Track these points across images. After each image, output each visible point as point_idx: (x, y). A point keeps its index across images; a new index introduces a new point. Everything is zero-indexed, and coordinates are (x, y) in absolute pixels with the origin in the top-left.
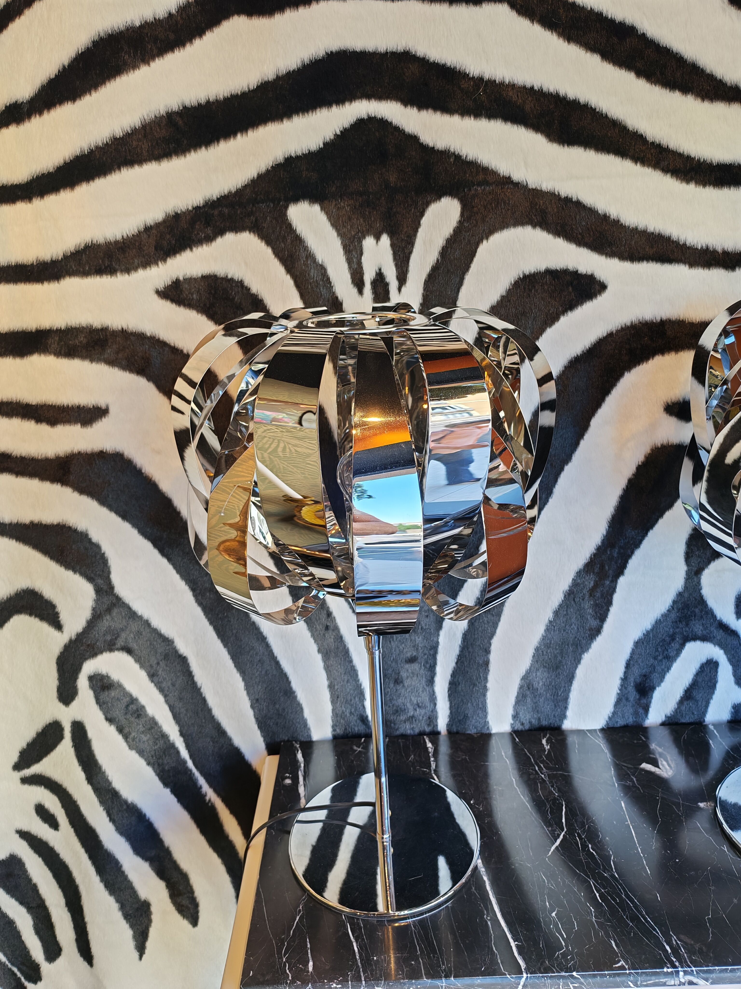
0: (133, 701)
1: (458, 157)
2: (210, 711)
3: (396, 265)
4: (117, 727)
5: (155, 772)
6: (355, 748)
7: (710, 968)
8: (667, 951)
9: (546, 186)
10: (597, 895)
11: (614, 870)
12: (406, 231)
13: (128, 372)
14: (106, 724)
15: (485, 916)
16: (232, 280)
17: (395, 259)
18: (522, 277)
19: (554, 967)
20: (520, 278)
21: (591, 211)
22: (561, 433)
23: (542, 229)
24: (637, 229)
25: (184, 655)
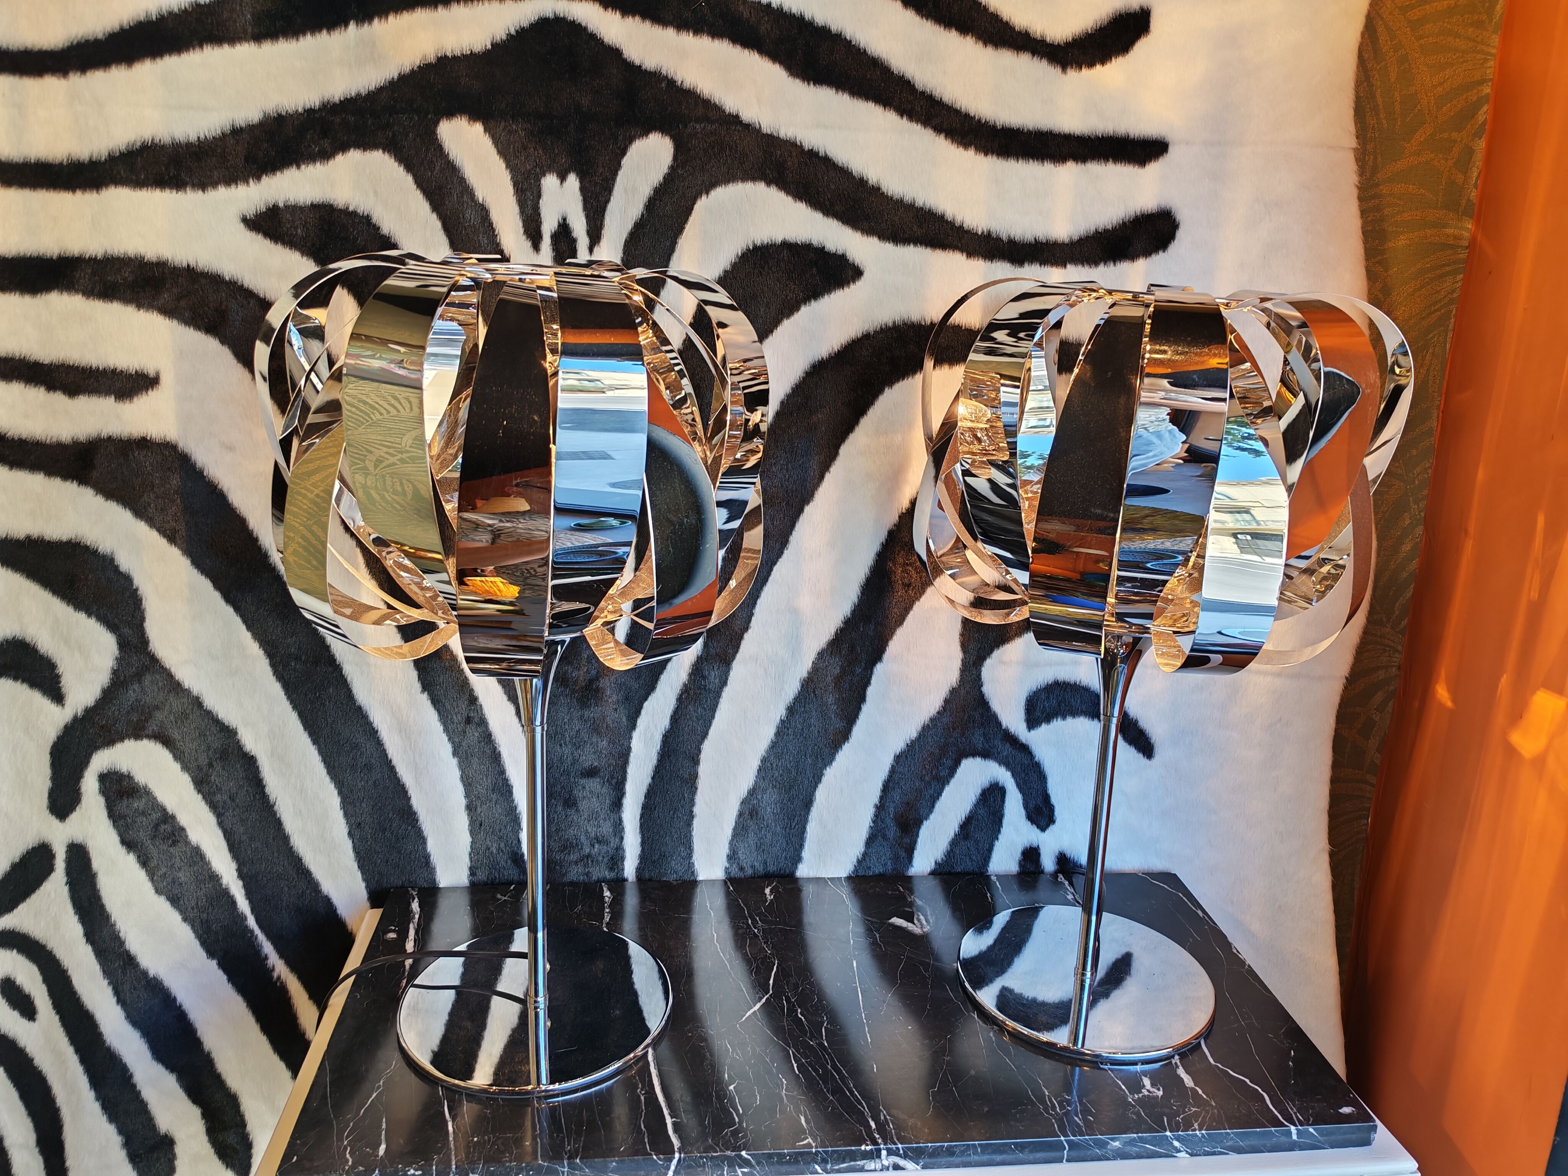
0: (167, 818)
1: (671, 82)
2: (286, 839)
3: (587, 217)
4: (139, 857)
5: (195, 931)
6: (499, 896)
7: (921, 1145)
8: (871, 1127)
9: (786, 131)
10: (795, 1065)
11: (824, 1038)
12: (602, 173)
13: (192, 329)
14: (121, 850)
15: (639, 1090)
16: (354, 214)
17: (585, 208)
18: (751, 248)
19: (718, 1146)
20: (748, 250)
21: (844, 173)
22: (801, 462)
23: (779, 188)
24: (902, 201)
25: (253, 753)
